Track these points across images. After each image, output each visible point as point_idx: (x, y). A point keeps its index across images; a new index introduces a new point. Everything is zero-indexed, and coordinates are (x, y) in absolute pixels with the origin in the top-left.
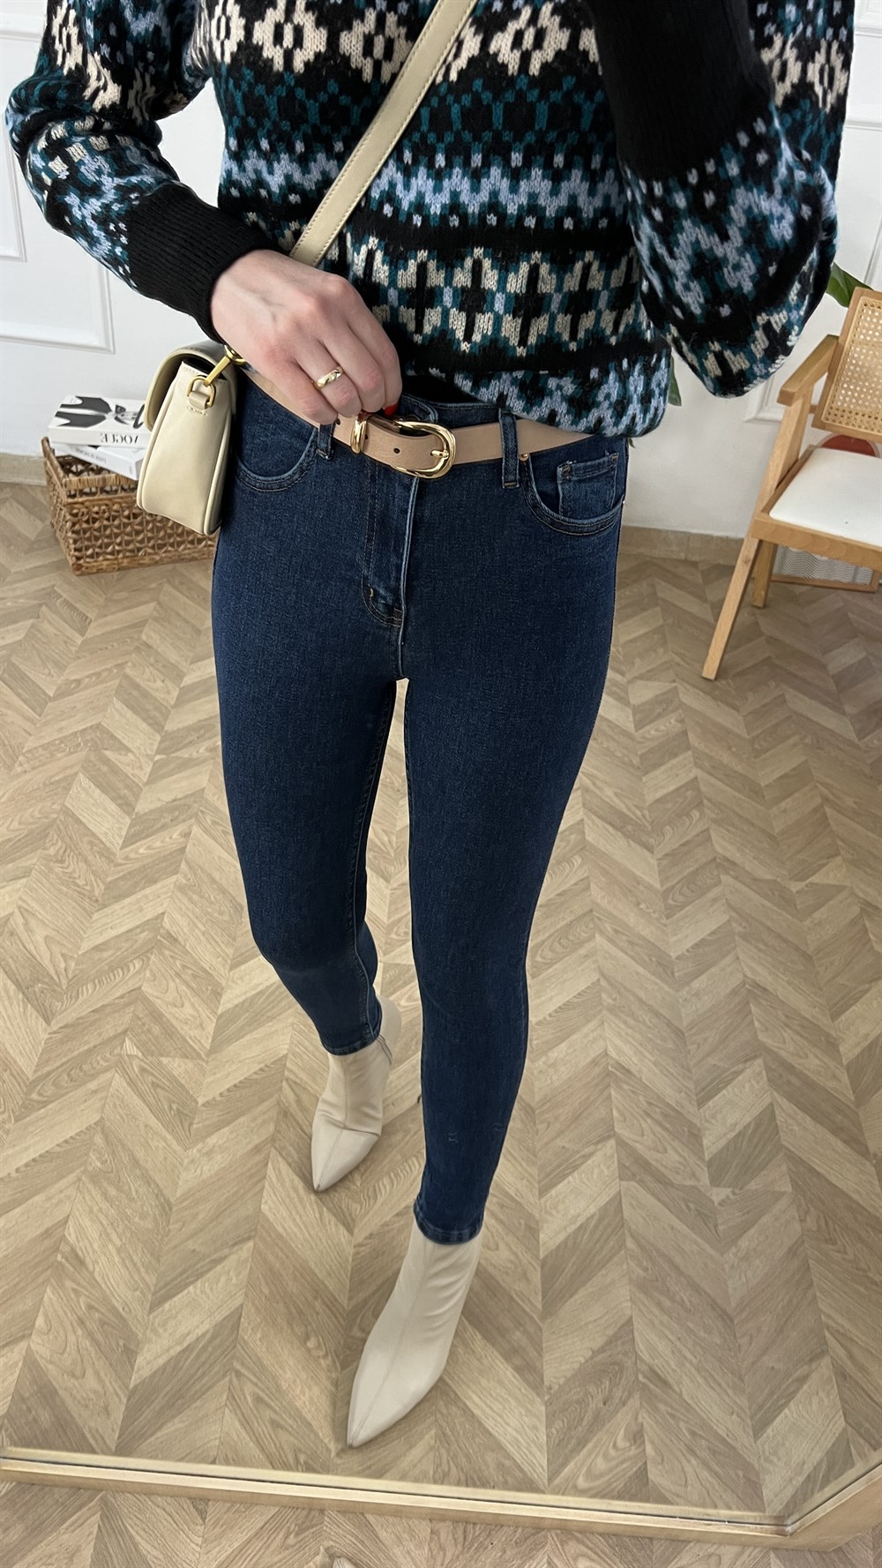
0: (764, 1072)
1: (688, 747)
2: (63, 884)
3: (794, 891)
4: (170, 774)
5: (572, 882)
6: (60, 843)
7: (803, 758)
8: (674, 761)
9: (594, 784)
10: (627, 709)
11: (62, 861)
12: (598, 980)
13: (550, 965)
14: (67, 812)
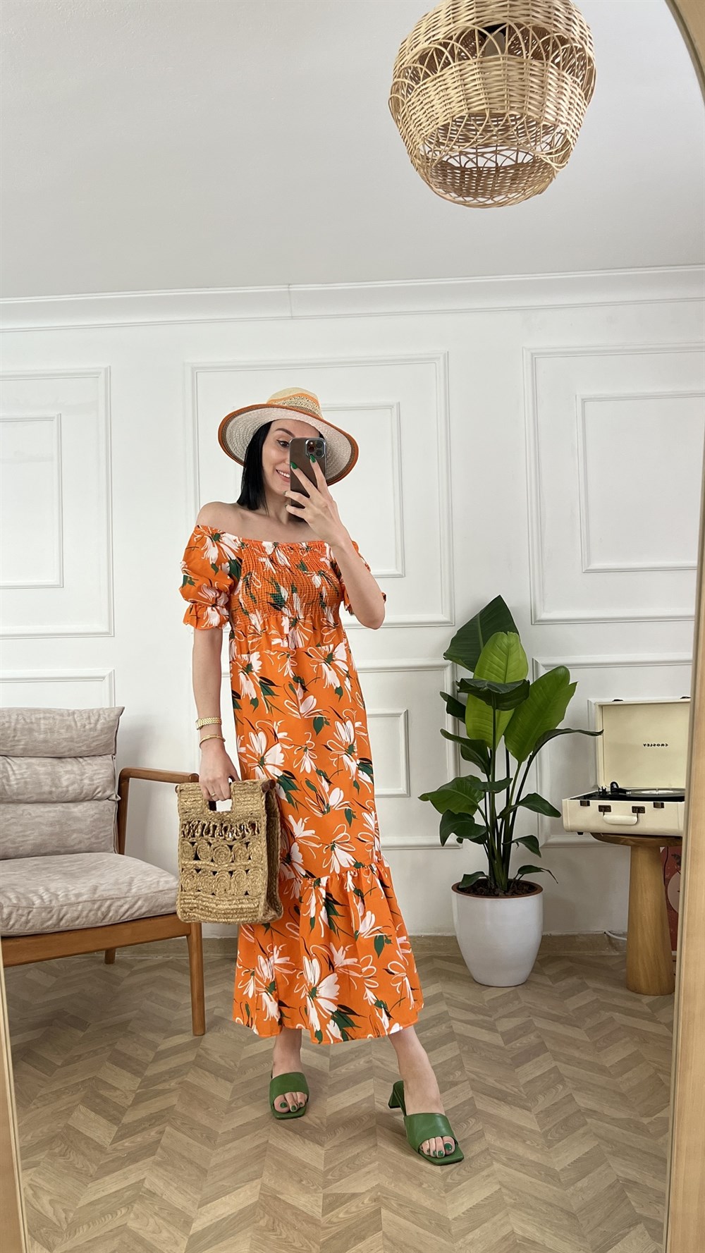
0: (646, 1232)
1: (546, 1050)
2: (65, 1169)
3: (646, 1123)
4: (150, 1098)
5: (471, 1132)
6: (63, 1145)
7: (636, 1049)
8: (537, 1059)
9: (478, 1076)
10: (497, 1034)
11: (64, 1155)
12: (500, 1189)
13: (459, 1184)
14: (68, 1127)
